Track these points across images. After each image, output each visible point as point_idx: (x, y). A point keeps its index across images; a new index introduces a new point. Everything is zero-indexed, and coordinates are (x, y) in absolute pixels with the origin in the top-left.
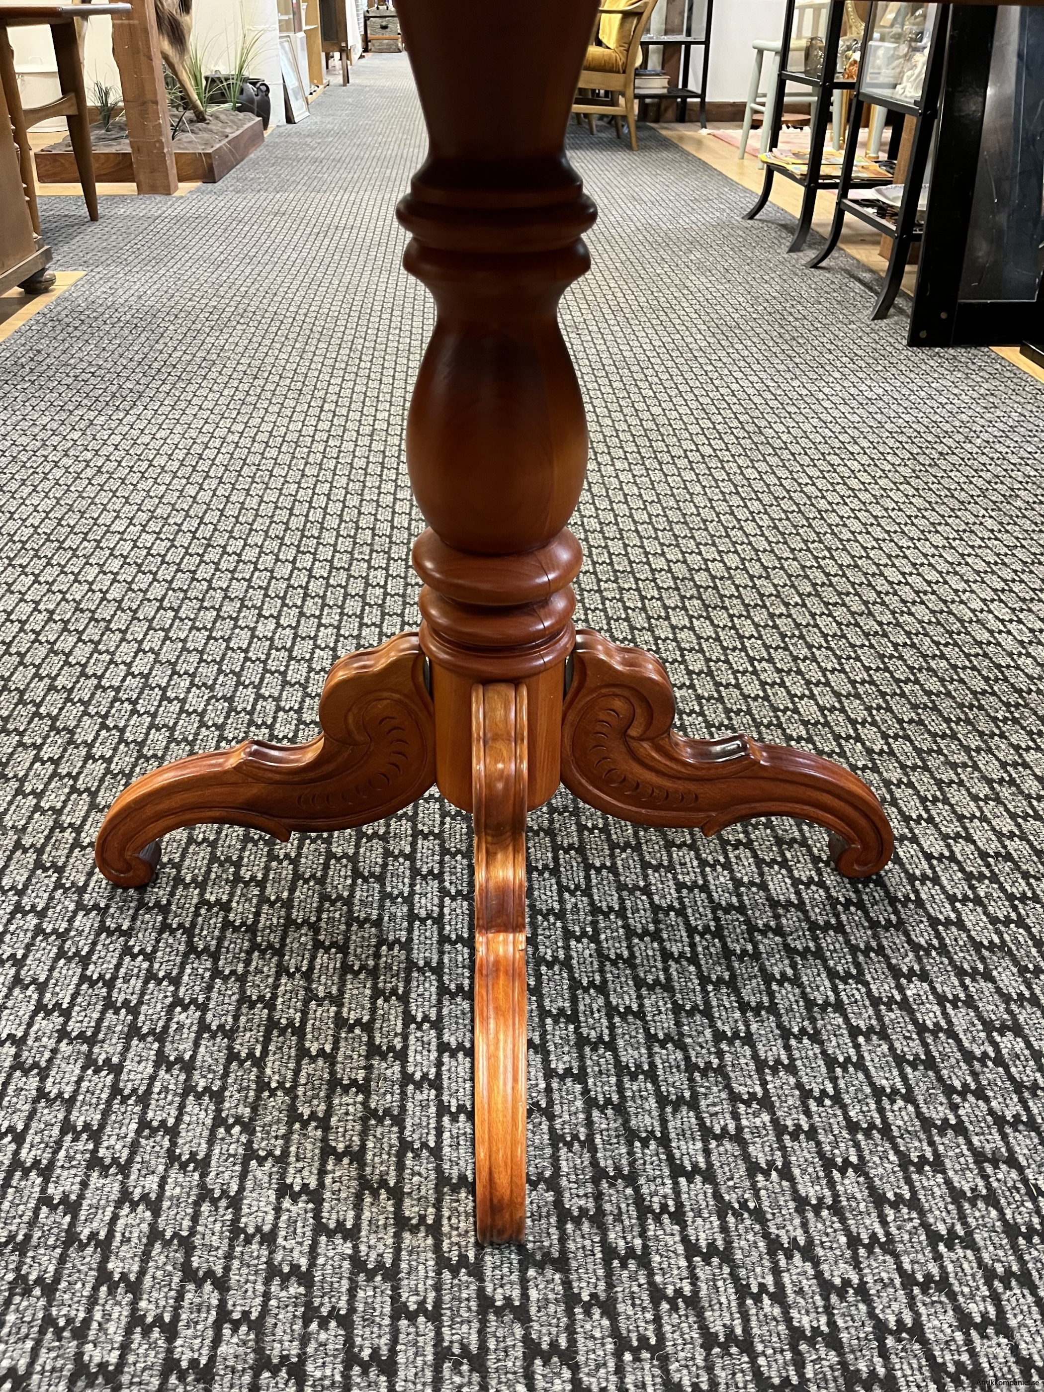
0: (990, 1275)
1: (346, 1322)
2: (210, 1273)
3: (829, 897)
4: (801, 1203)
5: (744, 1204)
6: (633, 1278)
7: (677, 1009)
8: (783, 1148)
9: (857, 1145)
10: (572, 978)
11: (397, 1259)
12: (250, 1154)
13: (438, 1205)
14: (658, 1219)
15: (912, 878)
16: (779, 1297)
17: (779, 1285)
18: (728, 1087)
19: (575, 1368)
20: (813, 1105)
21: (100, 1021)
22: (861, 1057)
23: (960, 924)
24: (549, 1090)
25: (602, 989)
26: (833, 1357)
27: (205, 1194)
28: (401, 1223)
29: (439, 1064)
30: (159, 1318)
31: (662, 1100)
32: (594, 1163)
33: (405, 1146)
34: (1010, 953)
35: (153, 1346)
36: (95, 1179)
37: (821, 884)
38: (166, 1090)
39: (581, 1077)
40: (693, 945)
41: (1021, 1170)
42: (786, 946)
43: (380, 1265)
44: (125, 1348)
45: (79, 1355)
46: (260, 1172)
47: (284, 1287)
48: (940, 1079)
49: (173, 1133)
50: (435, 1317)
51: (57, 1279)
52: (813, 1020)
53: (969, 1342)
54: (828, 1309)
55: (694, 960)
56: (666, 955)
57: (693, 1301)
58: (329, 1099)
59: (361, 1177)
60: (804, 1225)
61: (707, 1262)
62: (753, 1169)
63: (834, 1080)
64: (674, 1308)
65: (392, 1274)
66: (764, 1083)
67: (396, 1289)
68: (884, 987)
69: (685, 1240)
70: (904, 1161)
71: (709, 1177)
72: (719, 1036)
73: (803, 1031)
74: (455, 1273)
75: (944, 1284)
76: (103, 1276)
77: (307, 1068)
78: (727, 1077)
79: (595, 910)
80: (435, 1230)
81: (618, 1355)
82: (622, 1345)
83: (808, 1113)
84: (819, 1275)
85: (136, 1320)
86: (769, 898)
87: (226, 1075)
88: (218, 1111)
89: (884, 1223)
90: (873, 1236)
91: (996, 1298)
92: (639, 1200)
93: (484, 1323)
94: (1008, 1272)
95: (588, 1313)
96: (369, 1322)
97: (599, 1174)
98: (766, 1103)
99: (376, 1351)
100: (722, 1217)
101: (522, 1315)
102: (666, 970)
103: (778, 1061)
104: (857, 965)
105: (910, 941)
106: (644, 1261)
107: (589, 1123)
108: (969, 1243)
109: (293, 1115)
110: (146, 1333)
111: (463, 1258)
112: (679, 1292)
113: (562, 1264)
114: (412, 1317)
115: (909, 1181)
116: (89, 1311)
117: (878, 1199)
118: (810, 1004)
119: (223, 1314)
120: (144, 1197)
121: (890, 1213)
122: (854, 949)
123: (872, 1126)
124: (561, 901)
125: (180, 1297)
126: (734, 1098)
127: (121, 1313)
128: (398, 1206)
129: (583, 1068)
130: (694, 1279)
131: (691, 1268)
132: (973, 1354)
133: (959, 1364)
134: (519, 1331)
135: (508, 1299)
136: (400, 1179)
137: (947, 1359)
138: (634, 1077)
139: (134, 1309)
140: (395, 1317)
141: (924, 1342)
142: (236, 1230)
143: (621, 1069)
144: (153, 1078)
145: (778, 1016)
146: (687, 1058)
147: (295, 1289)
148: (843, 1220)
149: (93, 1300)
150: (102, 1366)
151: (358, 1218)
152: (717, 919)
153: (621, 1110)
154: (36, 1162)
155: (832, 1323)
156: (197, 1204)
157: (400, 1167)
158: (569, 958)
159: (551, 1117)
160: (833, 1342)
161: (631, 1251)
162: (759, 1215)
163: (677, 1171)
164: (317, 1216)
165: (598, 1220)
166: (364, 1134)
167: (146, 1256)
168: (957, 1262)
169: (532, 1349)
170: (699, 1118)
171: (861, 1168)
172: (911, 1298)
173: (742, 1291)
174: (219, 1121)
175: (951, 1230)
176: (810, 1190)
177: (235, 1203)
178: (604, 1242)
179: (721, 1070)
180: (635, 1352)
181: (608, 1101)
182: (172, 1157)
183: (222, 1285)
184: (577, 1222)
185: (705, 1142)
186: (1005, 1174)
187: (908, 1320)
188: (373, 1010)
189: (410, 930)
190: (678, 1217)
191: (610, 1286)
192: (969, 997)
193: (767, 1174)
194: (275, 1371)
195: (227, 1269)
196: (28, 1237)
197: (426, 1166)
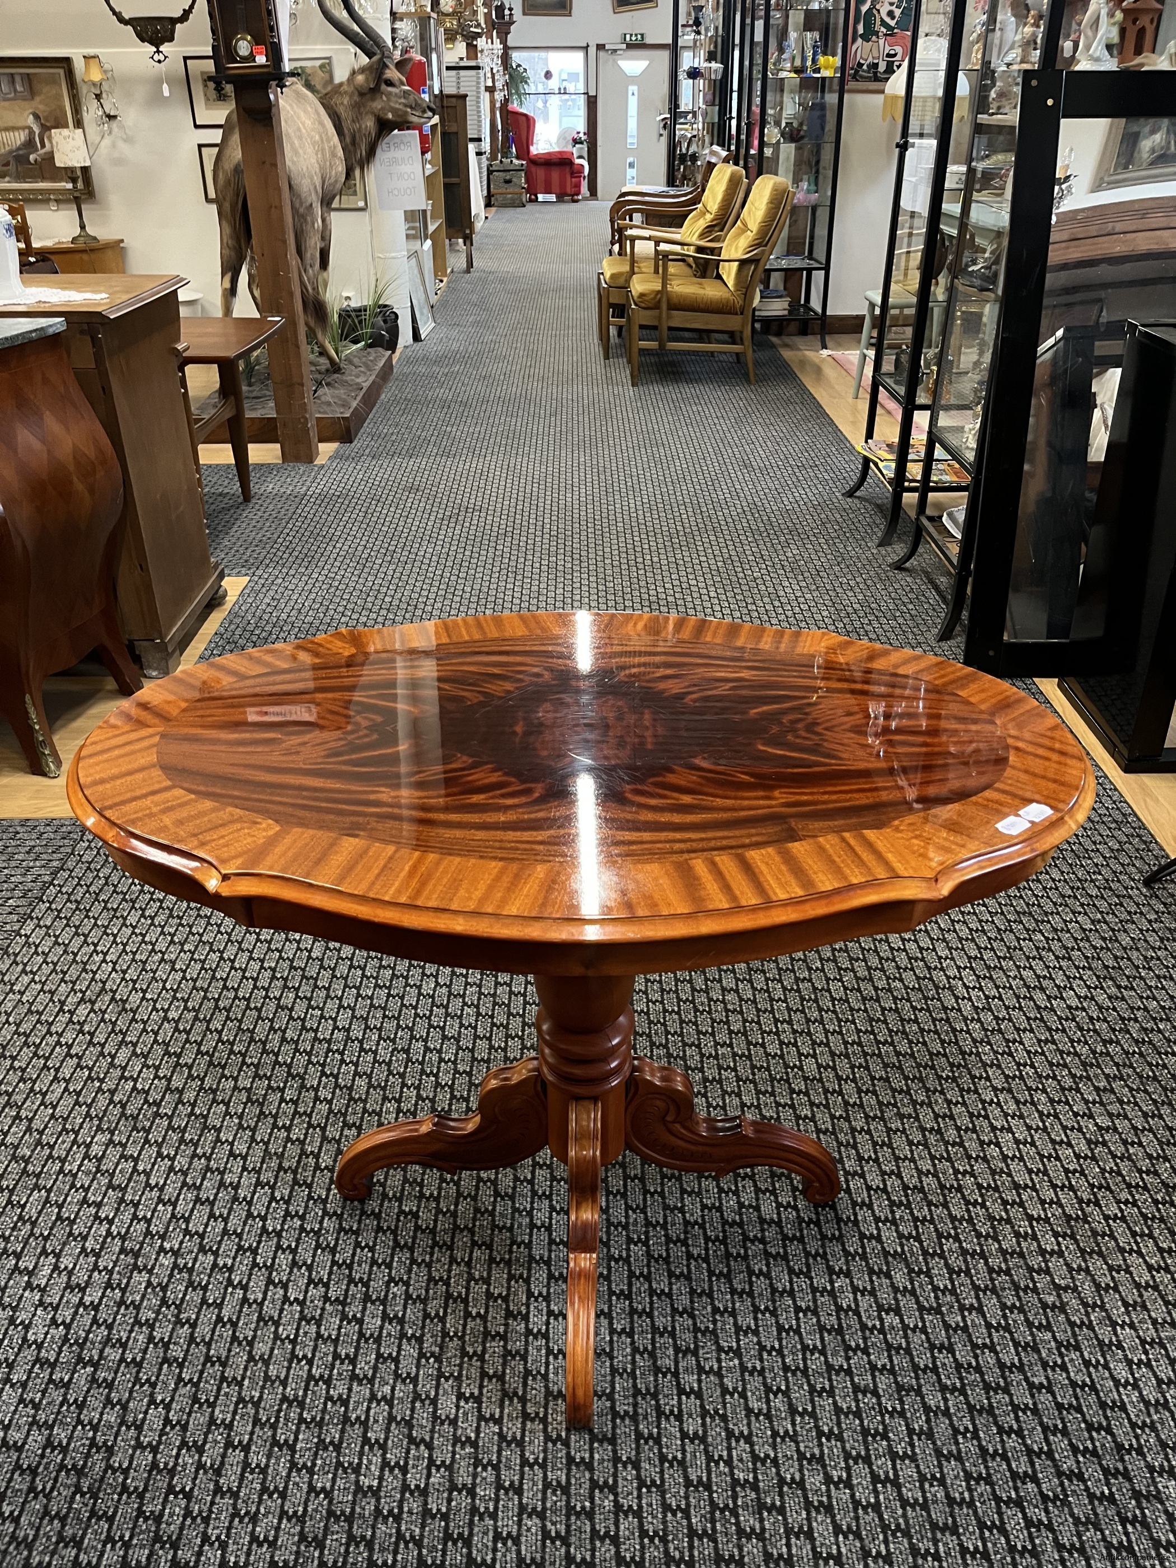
0: (847, 1456)
1: (496, 1468)
2: (423, 1440)
3: (799, 1217)
4: (749, 1411)
5: (716, 1411)
6: (651, 1449)
7: (692, 1292)
8: (743, 1380)
9: (787, 1380)
10: (630, 1270)
11: (523, 1435)
12: (440, 1375)
13: (546, 1407)
14: (667, 1418)
15: (854, 1204)
16: (729, 1462)
17: (730, 1455)
18: (717, 1343)
19: (616, 1495)
20: (765, 1355)
21: (347, 1291)
22: (799, 1326)
23: (879, 1239)
24: (611, 1341)
25: (648, 1278)
26: (753, 1495)
27: (417, 1397)
28: (526, 1416)
29: (548, 1323)
30: (397, 1463)
31: (677, 1349)
32: (635, 1385)
33: (527, 1373)
34: (906, 1260)
35: (395, 1477)
36: (355, 1386)
37: (795, 1208)
38: (389, 1335)
39: (631, 1335)
40: (707, 1249)
41: (878, 1397)
42: (765, 1251)
43: (514, 1438)
44: (381, 1478)
45: (357, 1482)
46: (447, 1385)
47: (463, 1448)
48: (844, 1341)
49: (396, 1361)
50: (543, 1466)
51: (341, 1442)
52: (774, 1301)
53: (828, 1491)
54: (755, 1470)
55: (706, 1260)
56: (689, 1256)
57: (682, 1463)
58: (484, 1343)
59: (503, 1390)
60: (749, 1425)
61: (692, 1442)
62: (725, 1391)
63: (780, 1340)
64: (671, 1466)
65: (521, 1444)
66: (738, 1341)
67: (523, 1451)
68: (821, 1281)
69: (681, 1430)
70: (812, 1389)
71: (699, 1395)
72: (715, 1310)
73: (767, 1308)
74: (554, 1444)
75: (820, 1459)
76: (366, 1440)
77: (470, 1324)
78: (717, 1337)
79: (648, 1223)
80: (544, 1421)
81: (639, 1489)
82: (642, 1484)
83: (761, 1360)
84: (752, 1452)
85: (385, 1464)
86: (760, 1217)
87: (423, 1327)
88: (421, 1348)
89: (793, 1424)
90: (786, 1432)
91: (848, 1469)
92: (658, 1407)
93: (569, 1470)
94: (859, 1455)
95: (625, 1467)
96: (509, 1468)
97: (637, 1392)
98: (738, 1353)
99: (512, 1483)
100: (703, 1419)
101: (590, 1467)
102: (688, 1266)
103: (749, 1327)
104: (808, 1265)
105: (844, 1250)
106: (658, 1441)
107: (633, 1362)
108: (840, 1438)
109: (464, 1353)
110: (391, 1471)
111: (559, 1436)
112: (675, 1458)
113: (613, 1441)
114: (531, 1466)
115: (812, 1401)
116: (360, 1459)
117: (793, 1411)
118: (774, 1290)
119: (431, 1462)
120: (384, 1398)
121: (798, 1419)
122: (808, 1254)
123: (798, 1368)
124: (627, 1217)
125: (408, 1452)
126: (720, 1349)
127: (377, 1460)
128: (524, 1407)
129: (632, 1328)
130: (684, 1451)
131: (683, 1445)
132: (829, 1497)
133: (821, 1502)
134: (587, 1475)
135: (583, 1459)
136: (525, 1391)
137: (815, 1499)
138: (662, 1335)
139: (384, 1458)
140: (522, 1466)
141: (804, 1490)
142: (435, 1417)
143: (655, 1329)
144: (382, 1328)
145: (753, 1298)
146: (695, 1324)
147: (468, 1450)
148: (771, 1422)
149: (361, 1454)
150: (370, 1487)
151: (502, 1412)
152: (724, 1231)
153: (652, 1355)
154: (322, 1376)
155: (756, 1478)
156: (413, 1402)
157: (525, 1384)
158: (629, 1256)
159: (612, 1358)
160: (755, 1487)
161: (651, 1435)
162: (724, 1418)
163: (681, 1391)
164: (479, 1411)
165: (634, 1418)
166: (504, 1365)
167: (388, 1430)
168: (831, 1449)
169: (594, 1484)
170: (698, 1362)
171: (786, 1393)
172: (801, 1466)
173: (709, 1458)
174: (421, 1355)
175: (831, 1431)
176: (755, 1405)
177: (434, 1402)
178: (637, 1430)
179: (714, 1332)
180: (648, 1488)
181: (646, 1349)
182: (397, 1376)
183: (430, 1447)
184: (623, 1419)
185: (699, 1375)
186: (870, 1400)
187: (797, 1477)
188: (509, 1288)
189: (531, 1235)
190: (679, 1418)
191: (638, 1453)
192: (873, 1288)
193: (732, 1395)
194: (460, 1492)
195: (432, 1438)
196: (322, 1419)
197: (540, 1385)
